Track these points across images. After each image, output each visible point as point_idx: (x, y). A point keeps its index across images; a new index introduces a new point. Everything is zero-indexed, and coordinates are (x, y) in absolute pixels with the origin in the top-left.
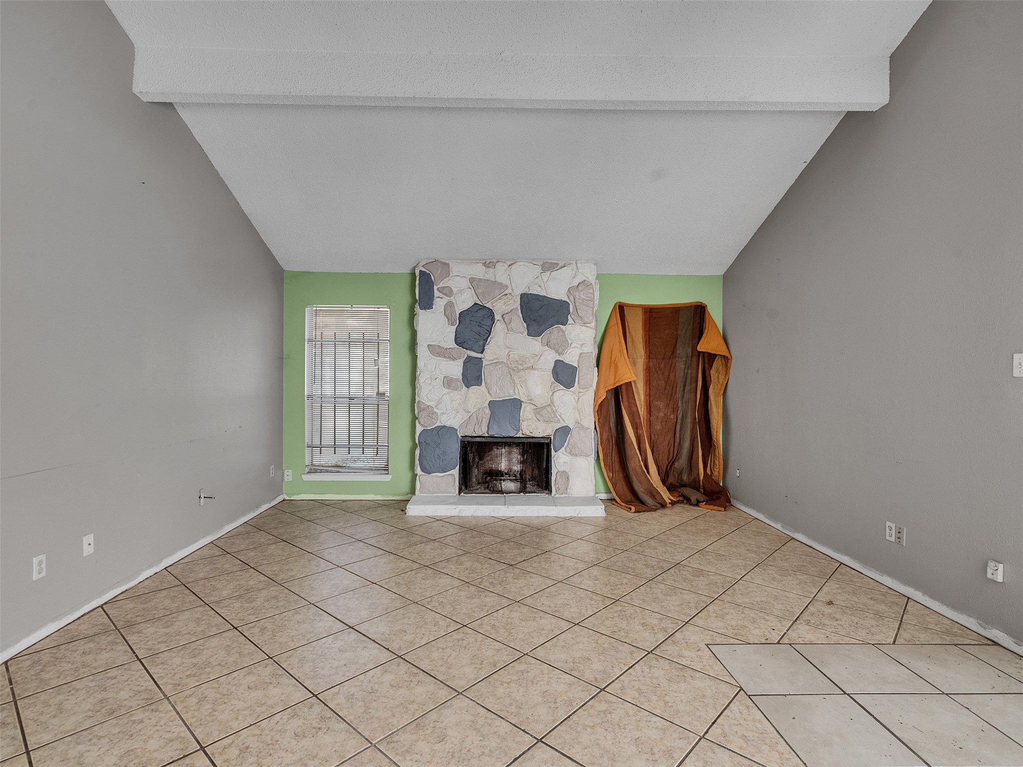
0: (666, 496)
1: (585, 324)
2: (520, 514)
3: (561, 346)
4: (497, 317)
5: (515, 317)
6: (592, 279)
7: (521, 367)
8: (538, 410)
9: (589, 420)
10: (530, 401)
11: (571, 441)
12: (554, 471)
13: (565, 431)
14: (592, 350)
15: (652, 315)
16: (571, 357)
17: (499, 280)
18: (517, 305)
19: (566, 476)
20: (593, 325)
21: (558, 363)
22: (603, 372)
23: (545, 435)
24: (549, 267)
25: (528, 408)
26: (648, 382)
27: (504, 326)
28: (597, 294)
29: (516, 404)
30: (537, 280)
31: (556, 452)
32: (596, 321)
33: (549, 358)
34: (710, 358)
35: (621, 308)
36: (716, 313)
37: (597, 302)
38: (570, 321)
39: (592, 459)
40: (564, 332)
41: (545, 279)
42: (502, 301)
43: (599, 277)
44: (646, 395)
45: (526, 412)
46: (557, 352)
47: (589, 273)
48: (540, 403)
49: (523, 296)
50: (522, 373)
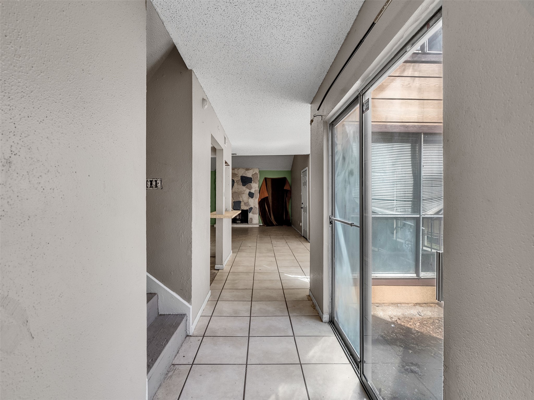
0: (275, 223)
1: (256, 183)
2: (240, 226)
3: (250, 188)
4: (235, 181)
5: (239, 182)
6: (258, 172)
7: (241, 193)
8: (245, 204)
9: (257, 206)
10: (243, 201)
11: (253, 211)
12: (249, 218)
13: (251, 208)
14: (257, 189)
15: (273, 180)
16: (253, 191)
17: (235, 173)
18: (240, 179)
19: (251, 219)
20: (258, 183)
21: (249, 192)
22: (260, 194)
23: (247, 209)
24: (247, 169)
25: (243, 203)
26: (272, 196)
27: (237, 184)
28: (259, 176)
29: (240, 202)
30: (245, 173)
31: (249, 213)
32: (259, 182)
33: (248, 191)
34: (287, 191)
35: (266, 179)
36: (289, 180)
37: (259, 178)
38: (252, 182)
39: (258, 215)
40: (251, 185)
41: (246, 173)
42: (236, 178)
43: (260, 171)
44: (272, 200)
45: (242, 204)
46: (249, 190)
47: (257, 171)
48: (245, 202)
49: (241, 176)
50: (241, 195)
